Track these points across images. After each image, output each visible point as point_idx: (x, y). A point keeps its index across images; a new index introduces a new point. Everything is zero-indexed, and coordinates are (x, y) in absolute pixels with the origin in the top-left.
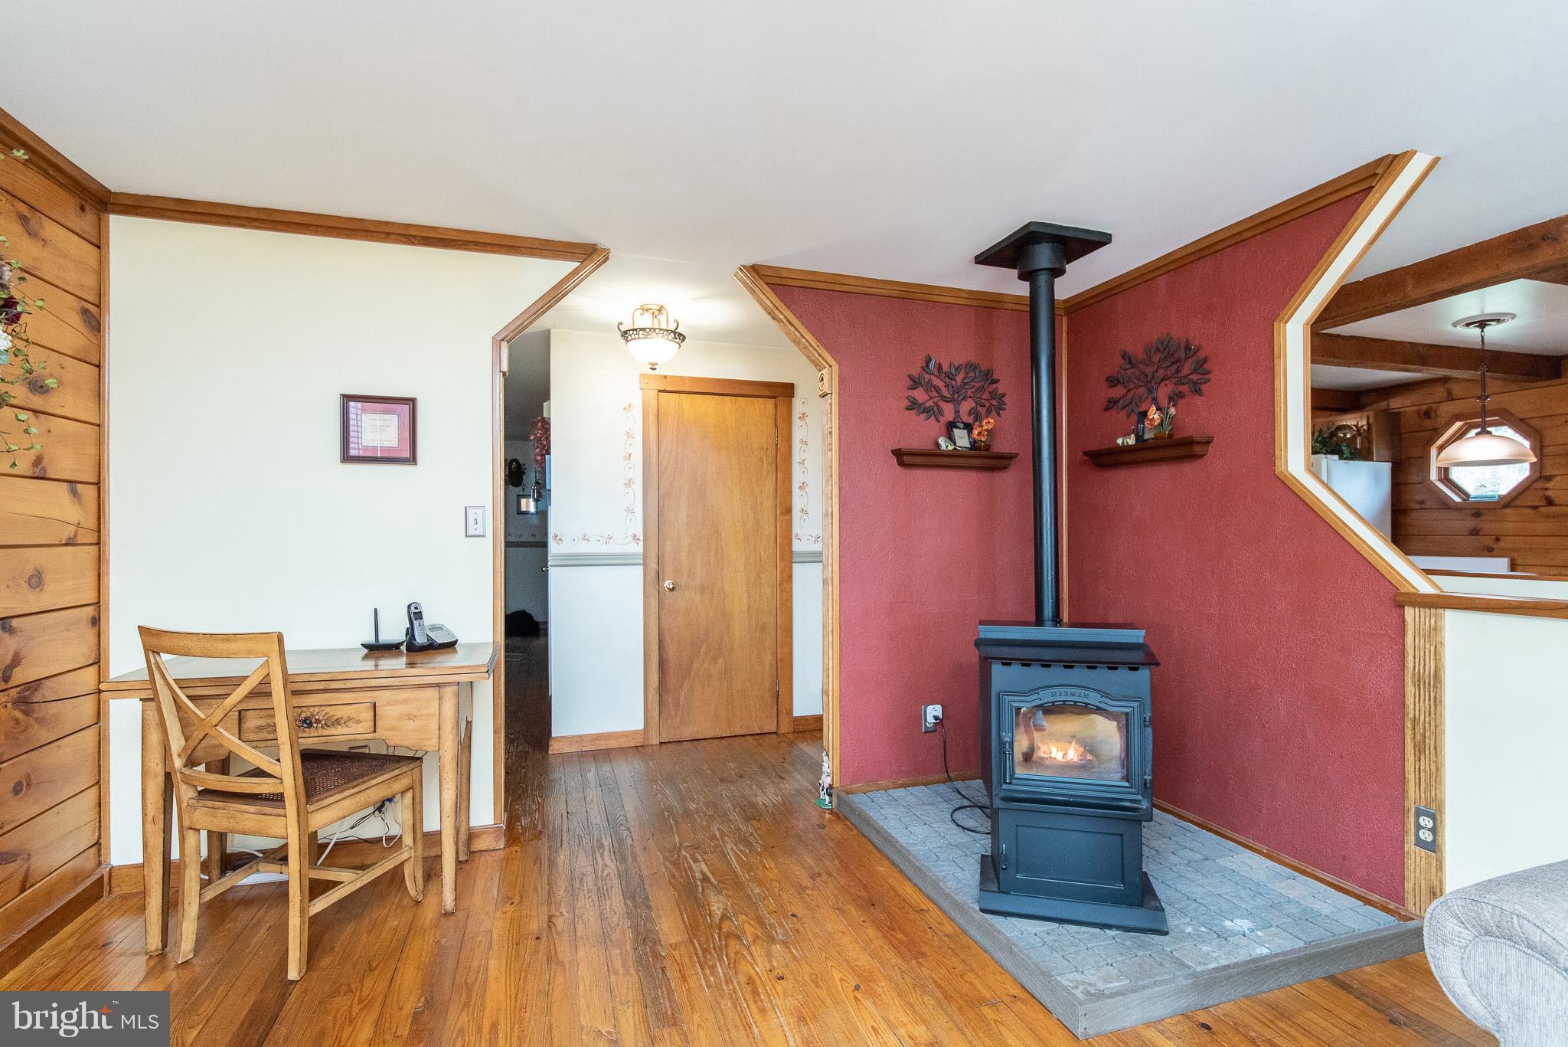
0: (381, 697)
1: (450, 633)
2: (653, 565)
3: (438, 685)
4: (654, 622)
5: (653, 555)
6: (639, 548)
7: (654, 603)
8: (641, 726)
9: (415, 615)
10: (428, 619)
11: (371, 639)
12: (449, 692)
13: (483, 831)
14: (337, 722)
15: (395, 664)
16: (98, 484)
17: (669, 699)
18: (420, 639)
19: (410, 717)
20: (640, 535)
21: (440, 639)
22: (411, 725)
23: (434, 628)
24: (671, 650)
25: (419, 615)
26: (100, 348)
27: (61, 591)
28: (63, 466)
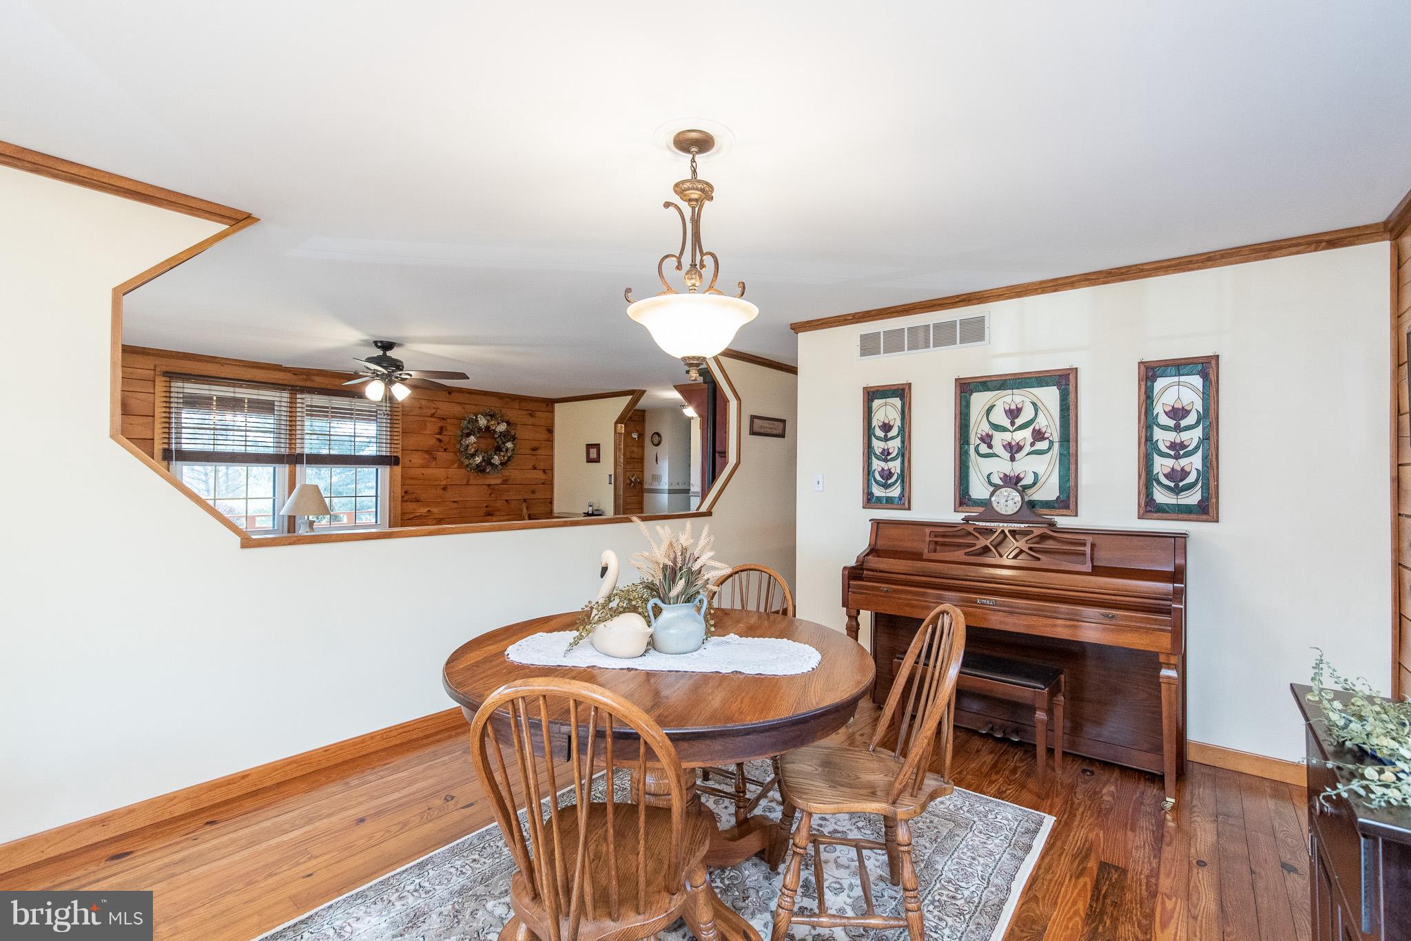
26: (552, 436)
27: (539, 495)
28: (542, 465)
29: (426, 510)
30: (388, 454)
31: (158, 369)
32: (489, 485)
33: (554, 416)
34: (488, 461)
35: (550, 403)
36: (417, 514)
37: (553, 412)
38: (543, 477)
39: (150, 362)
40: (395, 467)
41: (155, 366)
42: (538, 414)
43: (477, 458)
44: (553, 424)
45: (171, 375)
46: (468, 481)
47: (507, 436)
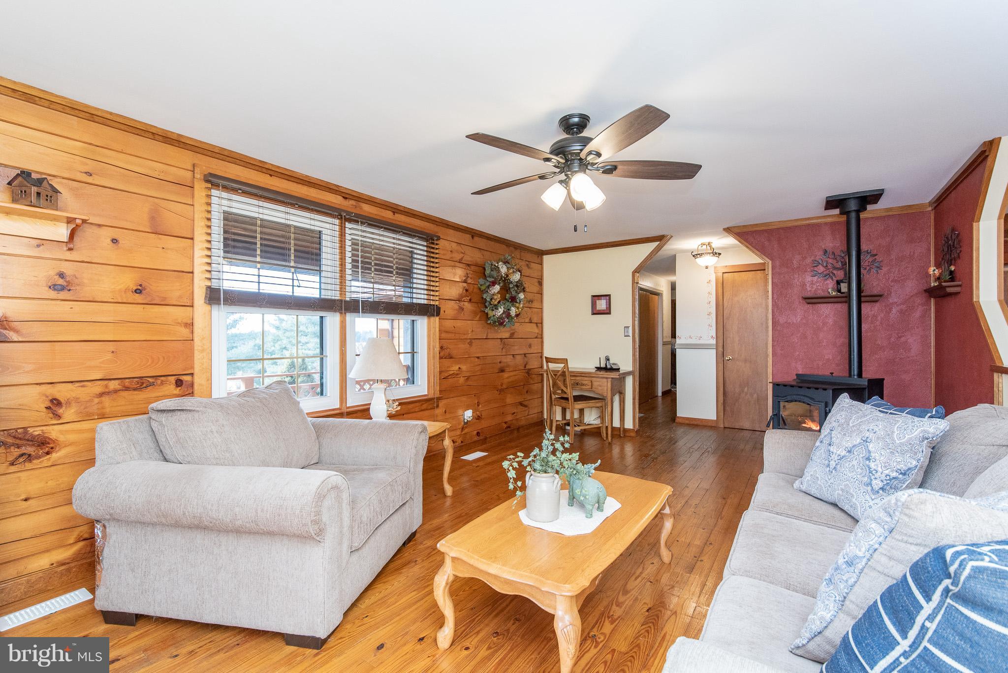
0: (594, 379)
1: (618, 366)
2: (721, 349)
3: (607, 378)
4: (721, 373)
5: (721, 344)
6: (714, 342)
7: (721, 366)
8: (715, 419)
9: (608, 359)
10: (611, 361)
11: (599, 366)
12: (610, 380)
13: (629, 430)
14: (583, 385)
15: (602, 373)
16: (542, 323)
17: (728, 408)
18: (609, 367)
19: (600, 386)
20: (714, 336)
21: (614, 367)
22: (600, 388)
23: (614, 364)
24: (729, 388)
25: (608, 360)
26: (542, 289)
27: (534, 349)
28: (535, 320)
29: (457, 368)
30: (426, 302)
31: (197, 170)
32: (501, 339)
33: (542, 268)
34: (507, 313)
35: (541, 253)
36: (451, 372)
37: (541, 264)
38: (536, 331)
39: (186, 158)
40: (432, 319)
41: (194, 165)
42: (533, 265)
43: (500, 310)
44: (542, 276)
45: (213, 181)
46: (487, 336)
47: (520, 286)
